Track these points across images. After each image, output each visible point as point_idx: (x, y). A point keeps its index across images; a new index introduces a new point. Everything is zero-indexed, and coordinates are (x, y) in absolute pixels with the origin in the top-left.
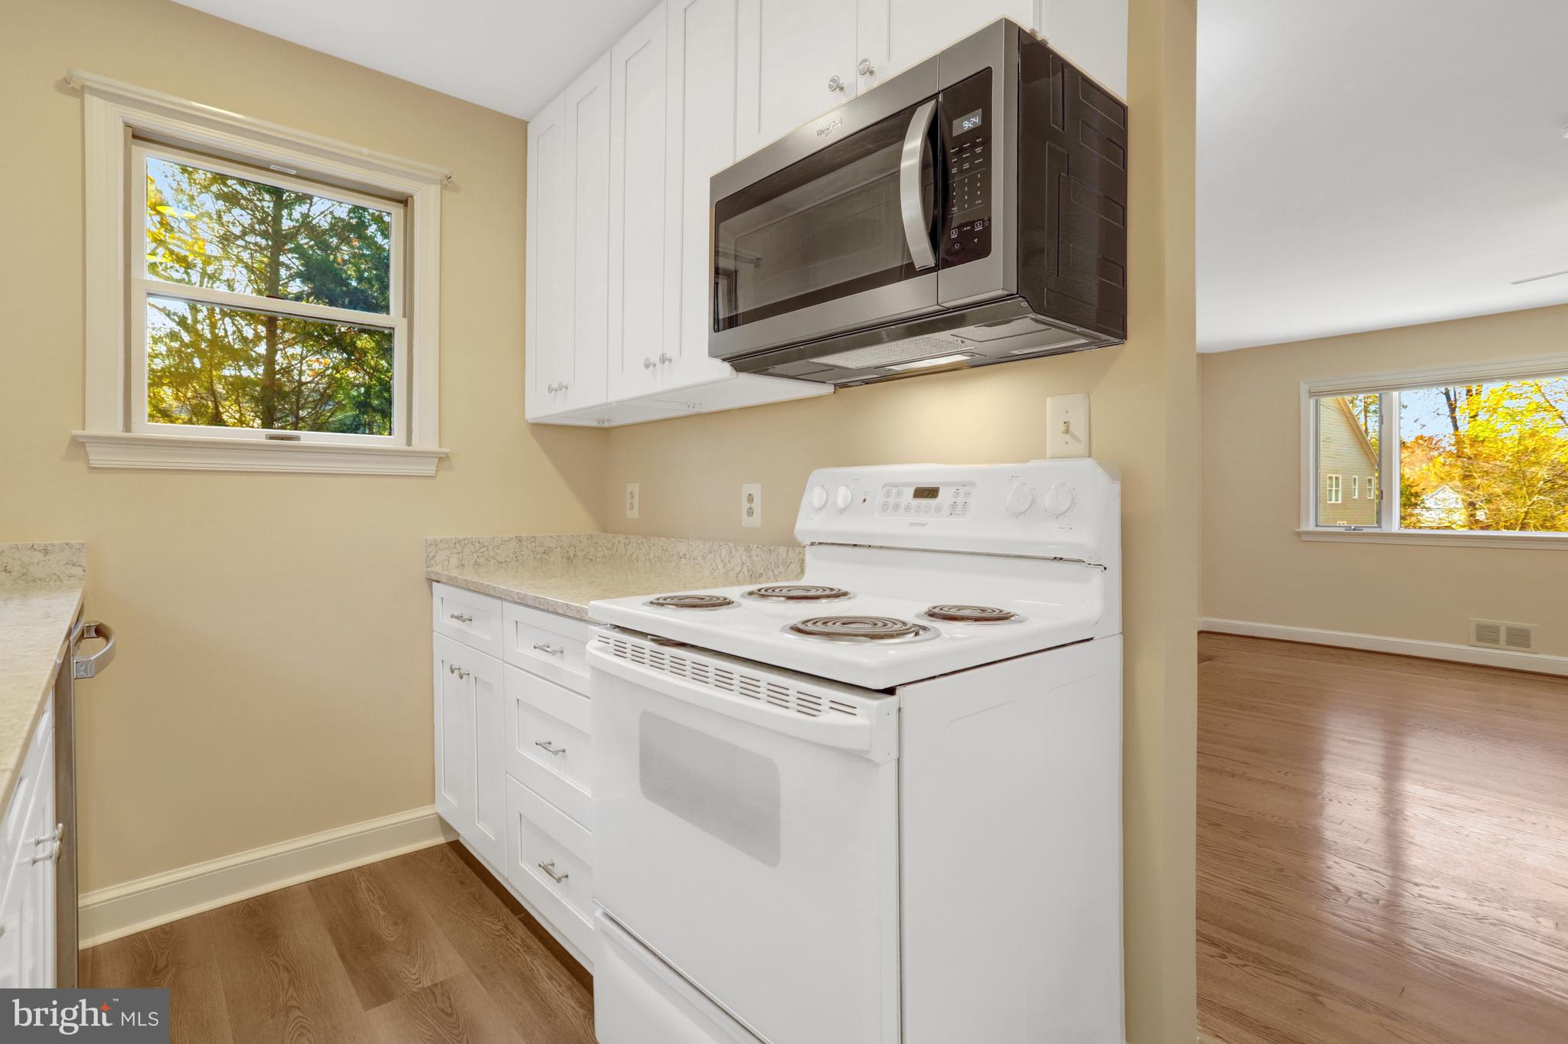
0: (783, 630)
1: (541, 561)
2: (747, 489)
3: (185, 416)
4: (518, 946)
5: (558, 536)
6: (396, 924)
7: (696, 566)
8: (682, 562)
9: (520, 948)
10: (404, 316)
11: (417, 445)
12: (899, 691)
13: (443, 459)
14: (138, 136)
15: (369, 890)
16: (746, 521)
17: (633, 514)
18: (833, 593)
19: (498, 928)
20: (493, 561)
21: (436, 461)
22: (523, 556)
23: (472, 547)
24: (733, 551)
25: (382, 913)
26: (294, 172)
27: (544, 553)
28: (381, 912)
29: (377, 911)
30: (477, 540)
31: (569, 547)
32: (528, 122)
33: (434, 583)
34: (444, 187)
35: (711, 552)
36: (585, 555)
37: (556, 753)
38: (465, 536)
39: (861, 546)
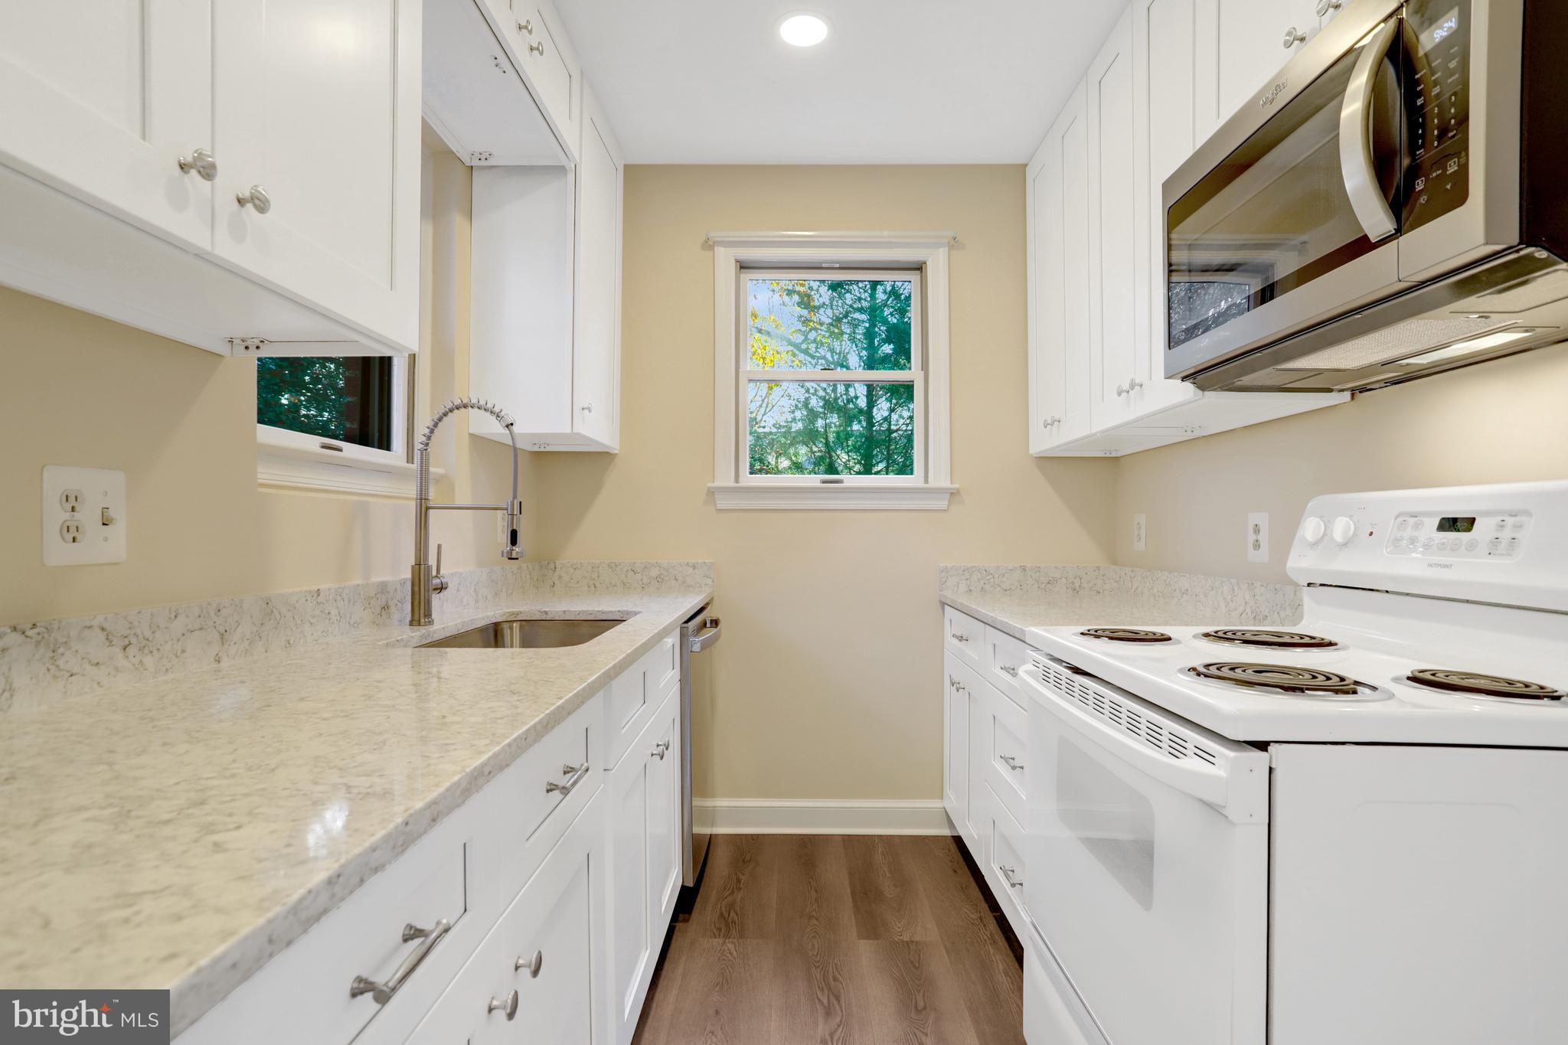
0: (1181, 671)
1: (1046, 591)
2: (1255, 518)
3: (811, 467)
4: (986, 937)
5: (1064, 567)
6: (895, 886)
7: (1198, 603)
8: (1184, 598)
9: (987, 940)
10: (922, 370)
11: (932, 483)
12: (1271, 748)
13: (953, 494)
14: (743, 266)
15: (883, 854)
16: (1253, 556)
17: (1140, 546)
18: (1313, 641)
19: (974, 916)
20: (998, 589)
21: (948, 496)
22: (1027, 585)
23: (979, 574)
24: (1236, 589)
25: (888, 875)
26: (838, 265)
27: (1049, 583)
28: (887, 873)
29: (884, 871)
30: (983, 569)
31: (1075, 578)
32: (1027, 165)
33: (946, 606)
34: (951, 247)
35: (1213, 589)
36: (1092, 587)
37: (1014, 768)
38: (973, 565)
39: (1377, 591)
